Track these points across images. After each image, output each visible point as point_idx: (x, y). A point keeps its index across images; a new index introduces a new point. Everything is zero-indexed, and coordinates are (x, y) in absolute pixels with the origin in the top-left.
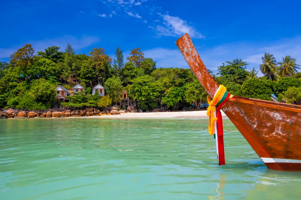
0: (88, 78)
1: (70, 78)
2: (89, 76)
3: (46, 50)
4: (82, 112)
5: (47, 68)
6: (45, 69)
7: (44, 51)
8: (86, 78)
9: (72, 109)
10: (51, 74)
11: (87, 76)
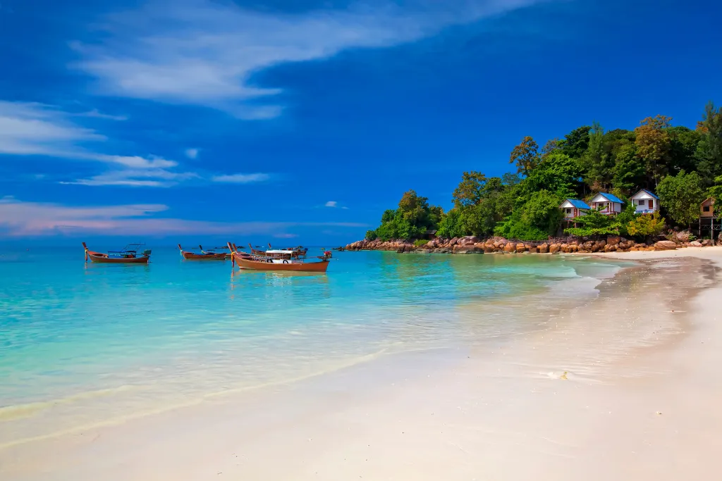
0: (628, 180)
1: (595, 183)
2: (628, 176)
3: (567, 137)
4: (598, 244)
5: (557, 170)
6: (554, 172)
7: (565, 140)
8: (624, 181)
9: (581, 240)
10: (563, 179)
11: (625, 176)
